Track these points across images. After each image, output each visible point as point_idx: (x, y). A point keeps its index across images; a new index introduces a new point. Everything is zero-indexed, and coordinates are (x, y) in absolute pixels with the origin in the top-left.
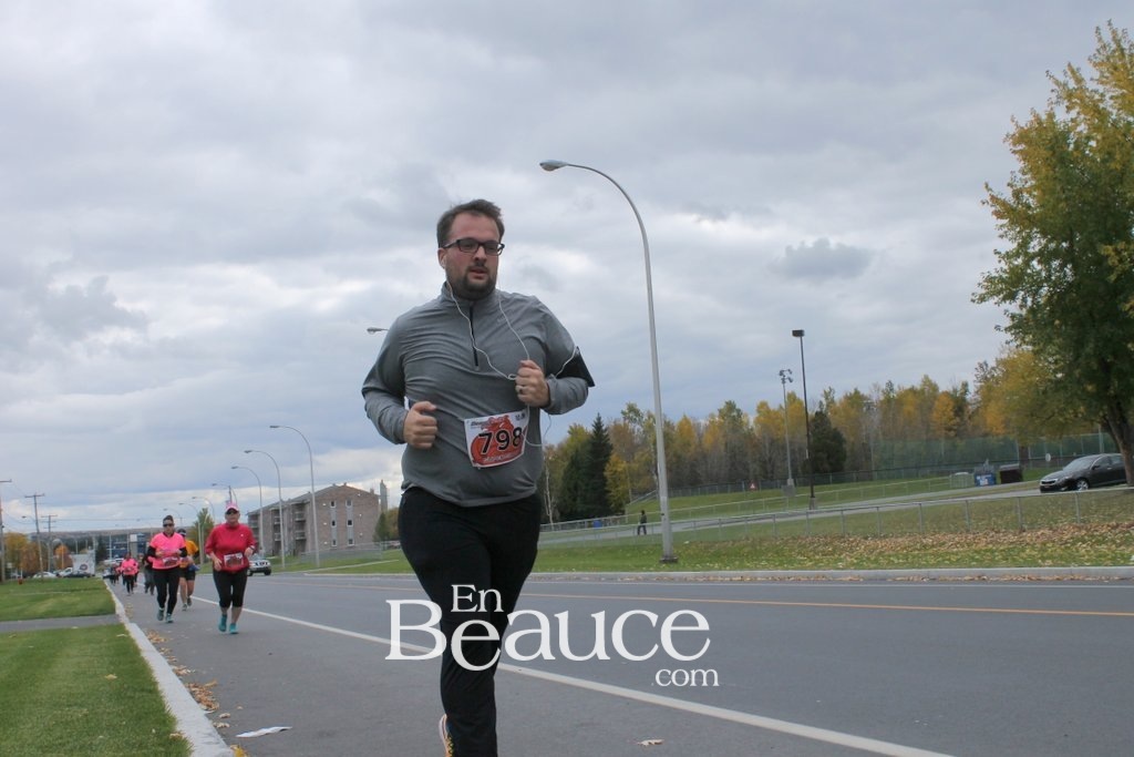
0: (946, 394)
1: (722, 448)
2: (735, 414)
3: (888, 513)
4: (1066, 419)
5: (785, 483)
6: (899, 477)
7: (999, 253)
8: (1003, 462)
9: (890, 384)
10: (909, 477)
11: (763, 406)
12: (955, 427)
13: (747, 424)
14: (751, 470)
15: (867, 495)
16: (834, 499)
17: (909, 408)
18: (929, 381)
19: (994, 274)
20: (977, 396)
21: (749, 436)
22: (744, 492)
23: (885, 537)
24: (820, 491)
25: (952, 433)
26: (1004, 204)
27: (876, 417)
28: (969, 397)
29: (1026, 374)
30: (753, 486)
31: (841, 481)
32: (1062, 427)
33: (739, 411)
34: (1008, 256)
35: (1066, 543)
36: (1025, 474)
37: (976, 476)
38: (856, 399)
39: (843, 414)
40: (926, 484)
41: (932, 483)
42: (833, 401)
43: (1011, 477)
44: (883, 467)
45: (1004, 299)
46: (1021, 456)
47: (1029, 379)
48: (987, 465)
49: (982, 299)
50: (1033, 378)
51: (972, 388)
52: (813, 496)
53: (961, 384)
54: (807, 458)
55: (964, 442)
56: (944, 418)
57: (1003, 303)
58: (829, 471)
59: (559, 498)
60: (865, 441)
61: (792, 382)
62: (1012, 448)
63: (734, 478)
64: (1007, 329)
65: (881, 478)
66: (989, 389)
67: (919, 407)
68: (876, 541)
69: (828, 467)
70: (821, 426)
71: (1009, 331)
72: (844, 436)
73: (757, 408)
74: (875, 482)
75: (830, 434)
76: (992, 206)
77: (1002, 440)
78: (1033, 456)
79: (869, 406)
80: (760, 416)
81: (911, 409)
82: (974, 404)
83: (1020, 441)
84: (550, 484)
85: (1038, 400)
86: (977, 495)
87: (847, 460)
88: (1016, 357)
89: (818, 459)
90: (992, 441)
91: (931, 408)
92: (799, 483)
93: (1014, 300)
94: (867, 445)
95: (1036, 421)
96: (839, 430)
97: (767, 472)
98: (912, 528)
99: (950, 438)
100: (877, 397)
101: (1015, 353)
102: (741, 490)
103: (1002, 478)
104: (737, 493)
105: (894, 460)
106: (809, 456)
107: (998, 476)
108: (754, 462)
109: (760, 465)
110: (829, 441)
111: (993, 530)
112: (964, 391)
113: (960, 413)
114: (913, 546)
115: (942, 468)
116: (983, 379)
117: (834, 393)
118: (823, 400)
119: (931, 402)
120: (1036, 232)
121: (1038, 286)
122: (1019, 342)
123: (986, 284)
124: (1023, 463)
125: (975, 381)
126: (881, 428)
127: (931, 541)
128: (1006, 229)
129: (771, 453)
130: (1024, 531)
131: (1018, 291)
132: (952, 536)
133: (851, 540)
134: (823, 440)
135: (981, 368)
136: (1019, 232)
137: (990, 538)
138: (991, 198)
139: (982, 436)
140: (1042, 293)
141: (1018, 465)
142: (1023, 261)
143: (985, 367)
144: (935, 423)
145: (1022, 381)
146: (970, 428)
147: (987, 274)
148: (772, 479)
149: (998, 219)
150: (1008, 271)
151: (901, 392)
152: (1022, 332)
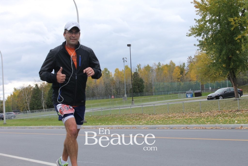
0: (178, 67)
1: (103, 84)
2: (107, 72)
3: (157, 106)
4: (216, 76)
5: (124, 96)
6: (162, 94)
7: (196, 20)
8: (196, 90)
9: (159, 63)
10: (165, 94)
11: (117, 70)
12: (180, 78)
13: (111, 76)
14: (113, 92)
15: (151, 100)
16: (140, 102)
18: (172, 62)
19: (194, 27)
20: (188, 68)
21: (112, 80)
22: (110, 99)
23: (156, 114)
24: (135, 99)
25: (179, 80)
26: (198, 3)
27: (155, 74)
28: (185, 68)
29: (204, 61)
30: (113, 97)
31: (143, 96)
32: (215, 78)
33: (109, 71)
34: (199, 21)
35: (215, 116)
36: (203, 94)
37: (187, 94)
38: (148, 68)
39: (143, 73)
40: (170, 97)
41: (172, 96)
42: (140, 69)
43: (198, 95)
44: (157, 91)
45: (197, 35)
46: (201, 88)
48: (190, 91)
49: (190, 35)
50: (206, 62)
51: (186, 65)
52: (133, 100)
53: (183, 64)
54: (131, 87)
55: (183, 83)
56: (177, 75)
57: (197, 37)
58: (138, 92)
59: (47, 100)
60: (151, 82)
61: (126, 62)
62: (199, 85)
63: (107, 94)
64: (198, 45)
65: (156, 95)
66: (192, 65)
67: (169, 71)
68: (153, 116)
69: (138, 91)
70: (136, 77)
71: (199, 46)
72: (144, 80)
73: (115, 71)
74: (153, 96)
75: (139, 80)
76: (194, 4)
77: (195, 83)
78: (205, 88)
79: (152, 71)
80: (116, 73)
81: (166, 72)
82: (187, 70)
83: (201, 83)
84: (44, 96)
85: (207, 69)
86: (187, 101)
87: (145, 88)
88: (201, 55)
89: (135, 88)
90: (193, 83)
91: (172, 71)
92: (128, 96)
93: (200, 36)
94: (151, 83)
95: (206, 76)
96: (142, 78)
97: (118, 92)
98: (165, 111)
99: (179, 82)
100: (155, 67)
101: (200, 54)
102: (109, 98)
103: (195, 95)
104: (107, 99)
105: (160, 89)
106: (132, 87)
107: (194, 94)
108: (114, 89)
109: (115, 90)
110: (139, 82)
111: (191, 112)
112: (184, 66)
113: (182, 73)
114: (165, 117)
115: (175, 92)
116: (190, 62)
117: (141, 66)
118: (137, 68)
119: (173, 69)
120: (208, 13)
121: (208, 31)
122: (201, 50)
123: (191, 30)
124: (202, 90)
125: (187, 63)
126: (156, 78)
127: (171, 115)
128: (198, 12)
129: (119, 86)
130: (201, 112)
131: (202, 33)
132: (178, 114)
133: (145, 115)
134: (136, 81)
135: (189, 58)
136: (203, 13)
137: (191, 115)
138: (194, 1)
139: (189, 81)
140: (209, 34)
141: (200, 91)
142: (204, 23)
143: (191, 58)
144: (174, 76)
145: (202, 63)
146: (185, 78)
147: (192, 27)
148: (119, 94)
149: (196, 8)
150: (199, 26)
151: (163, 66)
152: (203, 46)
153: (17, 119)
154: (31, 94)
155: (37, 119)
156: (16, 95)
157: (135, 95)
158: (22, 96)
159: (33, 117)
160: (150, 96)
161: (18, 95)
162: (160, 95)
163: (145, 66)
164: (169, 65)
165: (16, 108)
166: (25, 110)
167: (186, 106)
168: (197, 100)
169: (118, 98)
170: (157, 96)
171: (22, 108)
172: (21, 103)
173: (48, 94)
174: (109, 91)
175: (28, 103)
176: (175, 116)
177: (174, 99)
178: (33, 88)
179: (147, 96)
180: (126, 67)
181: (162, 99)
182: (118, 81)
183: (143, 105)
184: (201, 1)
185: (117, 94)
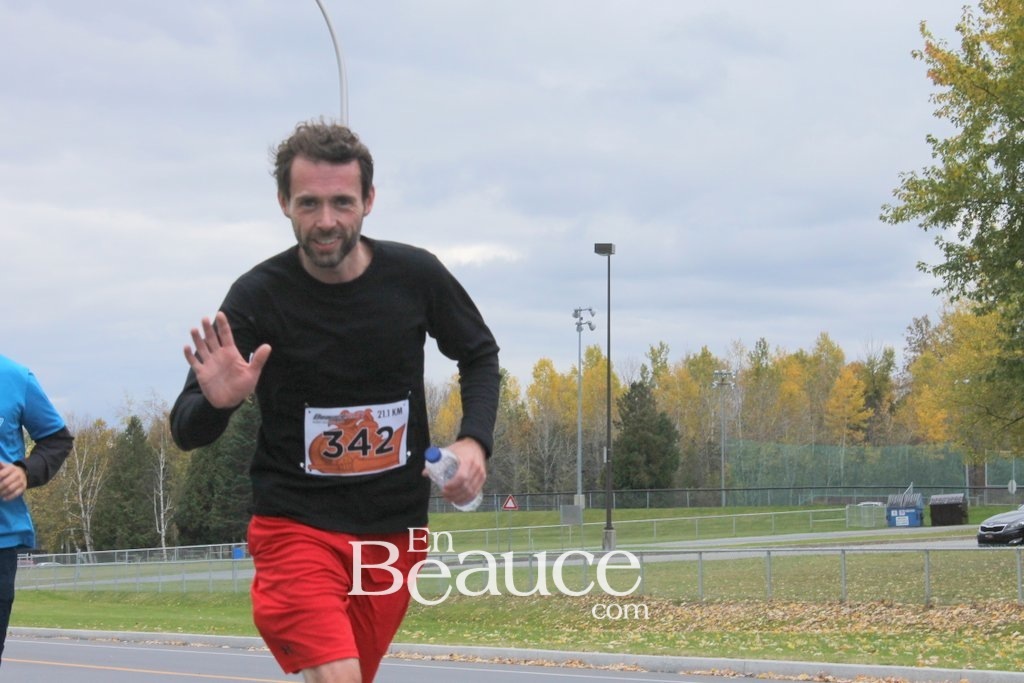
0: (857, 368)
3: (723, 563)
5: (571, 502)
6: (764, 504)
7: (935, 141)
8: (936, 489)
9: (762, 345)
10: (780, 503)
11: (544, 365)
12: (865, 426)
13: (515, 397)
14: (517, 476)
15: (705, 530)
16: (651, 534)
17: (791, 386)
18: (830, 344)
19: (921, 177)
20: (907, 375)
21: (519, 417)
22: (495, 514)
23: (709, 603)
24: (622, 519)
25: (860, 435)
26: (947, 59)
27: (737, 402)
28: (893, 375)
29: (984, 343)
30: (510, 504)
31: (667, 505)
34: (948, 148)
35: (995, 630)
36: (970, 512)
37: (890, 509)
38: (702, 366)
39: (678, 389)
40: (805, 517)
41: (816, 516)
42: (664, 367)
43: (948, 515)
44: (740, 485)
45: (935, 220)
46: (973, 482)
47: (987, 353)
48: (910, 495)
49: (899, 217)
51: (900, 359)
52: (609, 527)
53: (882, 352)
54: (605, 461)
55: (879, 452)
56: (848, 408)
57: (933, 225)
58: (647, 484)
59: (180, 503)
60: (713, 439)
61: (592, 329)
62: (960, 467)
64: (937, 270)
65: (734, 503)
66: (928, 365)
67: (807, 386)
68: (693, 609)
69: (647, 478)
70: (640, 408)
71: (940, 273)
72: (677, 428)
73: (533, 370)
74: (721, 508)
75: (654, 423)
76: (928, 62)
77: (941, 452)
78: (991, 483)
79: (723, 380)
80: (538, 383)
81: (794, 388)
82: (902, 388)
84: (167, 478)
85: (999, 389)
86: (882, 543)
87: (680, 468)
89: (630, 463)
90: (926, 452)
91: (828, 390)
92: (594, 503)
93: (952, 222)
94: (715, 445)
95: (994, 424)
96: (668, 417)
97: (542, 481)
98: (755, 590)
99: (854, 442)
100: (738, 363)
102: (493, 509)
103: (932, 515)
104: (487, 514)
105: (760, 475)
106: (608, 459)
107: (927, 511)
108: (522, 462)
109: (531, 468)
110: (651, 435)
111: (883, 602)
112: (886, 364)
113: (877, 402)
114: (750, 621)
115: (837, 492)
116: (919, 346)
117: (667, 353)
118: (648, 363)
119: (830, 379)
120: (996, 112)
121: (993, 202)
122: (954, 293)
123: (906, 191)
124: (975, 493)
125: (906, 349)
126: (743, 418)
127: (781, 613)
128: (947, 103)
129: (552, 447)
130: (932, 607)
131: (960, 207)
132: (816, 608)
133: (654, 604)
134: (640, 431)
135: (918, 326)
136: (969, 109)
137: (877, 614)
138: (927, 49)
139: (910, 443)
140: (998, 213)
141: (962, 495)
142: (971, 157)
143: (924, 326)
144: (832, 415)
145: (976, 355)
146: (890, 428)
147: (910, 176)
148: (550, 492)
149: (935, 84)
150: (944, 173)
151: (781, 359)
152: (961, 276)
153: (24, 588)
154: (104, 468)
155: (123, 596)
157: (631, 497)
159: (100, 584)
160: (704, 509)
162: (756, 505)
163: (688, 358)
164: (810, 354)
166: (69, 548)
167: (863, 572)
168: (932, 540)
169: (539, 513)
171: (52, 537)
172: (48, 510)
173: (188, 470)
174: (500, 473)
175: (86, 511)
176: (801, 620)
177: (823, 531)
178: (116, 436)
179: (691, 506)
180: (590, 353)
181: (761, 527)
182: (547, 426)
183: (647, 553)
184: (964, 50)
185: (538, 489)
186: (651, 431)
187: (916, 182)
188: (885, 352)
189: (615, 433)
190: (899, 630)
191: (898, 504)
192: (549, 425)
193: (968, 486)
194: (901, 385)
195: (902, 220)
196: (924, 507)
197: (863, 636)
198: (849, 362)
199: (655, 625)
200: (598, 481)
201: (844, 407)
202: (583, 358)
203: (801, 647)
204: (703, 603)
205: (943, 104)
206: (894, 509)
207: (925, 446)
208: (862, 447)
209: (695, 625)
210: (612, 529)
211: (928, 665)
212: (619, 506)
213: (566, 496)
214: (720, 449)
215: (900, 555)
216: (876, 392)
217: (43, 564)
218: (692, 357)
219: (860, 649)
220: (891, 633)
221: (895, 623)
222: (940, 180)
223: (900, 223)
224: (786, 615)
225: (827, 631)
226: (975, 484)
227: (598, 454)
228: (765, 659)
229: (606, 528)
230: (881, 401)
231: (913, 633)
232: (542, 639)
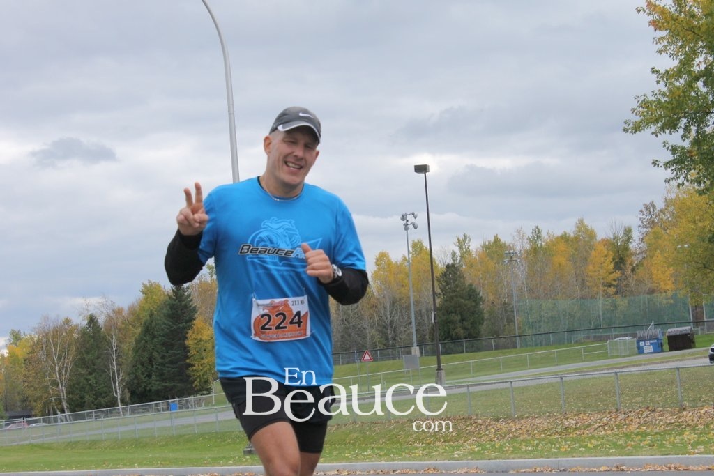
0: (606, 242)
3: (525, 389)
5: (409, 353)
6: (548, 344)
7: (658, 72)
8: (672, 324)
9: (537, 231)
10: (560, 343)
11: (383, 257)
12: (615, 283)
14: (369, 337)
15: (508, 366)
16: (469, 371)
17: (560, 259)
18: (585, 226)
19: (651, 98)
20: (642, 245)
22: (357, 365)
23: (520, 418)
24: (448, 362)
25: (612, 290)
26: (663, 11)
27: (521, 271)
28: (632, 246)
29: (698, 218)
30: (367, 357)
31: (478, 350)
34: (668, 76)
36: (697, 339)
37: (639, 341)
38: (495, 249)
39: (479, 266)
40: (579, 351)
41: (586, 350)
42: (468, 252)
43: (681, 343)
44: (530, 332)
45: (663, 129)
46: (694, 317)
47: (700, 224)
48: (652, 329)
49: (637, 128)
50: (707, 223)
51: (636, 235)
52: (439, 368)
53: (623, 230)
54: (433, 321)
55: (626, 301)
56: (602, 272)
57: (662, 133)
58: (462, 336)
59: (129, 374)
60: (506, 300)
61: (415, 228)
62: (685, 308)
63: (348, 346)
64: (667, 165)
65: (526, 345)
66: (657, 236)
67: (571, 258)
68: (508, 423)
69: (462, 331)
70: (454, 282)
71: (669, 167)
72: (481, 294)
74: (517, 350)
75: (465, 291)
76: (649, 14)
77: (672, 298)
78: (710, 317)
79: (511, 257)
80: (379, 270)
81: (562, 260)
82: (639, 254)
83: (692, 298)
84: (118, 357)
85: (711, 249)
86: (637, 366)
87: (485, 323)
88: (685, 196)
89: (449, 322)
90: (661, 299)
91: (586, 260)
92: (426, 352)
93: (675, 129)
94: (509, 305)
95: (710, 275)
96: (473, 287)
97: (387, 339)
98: (552, 407)
99: (608, 296)
100: (521, 246)
101: (684, 192)
102: (354, 361)
103: (669, 344)
104: (350, 366)
105: (542, 324)
106: (435, 319)
107: (665, 342)
108: (372, 327)
109: (379, 331)
110: (463, 301)
111: (648, 408)
112: (626, 238)
113: (622, 265)
114: (552, 429)
115: (599, 332)
116: (649, 224)
117: (469, 241)
118: (457, 249)
119: (587, 252)
120: (701, 47)
121: (704, 112)
122: (680, 181)
123: (641, 109)
124: (697, 325)
125: (639, 226)
126: (527, 284)
127: (574, 422)
128: (666, 43)
129: (393, 315)
130: (684, 409)
131: (680, 118)
132: (599, 416)
133: (480, 421)
134: (455, 298)
135: (647, 210)
136: (681, 47)
137: (644, 418)
138: (648, 5)
139: (648, 293)
140: (708, 120)
141: (690, 327)
142: (686, 81)
143: (651, 209)
144: (591, 277)
145: (693, 226)
146: (633, 283)
147: (643, 98)
148: (394, 347)
149: (656, 30)
150: (668, 94)
151: (551, 240)
152: (684, 168)
154: (73, 352)
155: (93, 444)
156: (21, 357)
157: (452, 346)
158: (38, 361)
160: (506, 350)
161: (27, 356)
162: (541, 345)
163: (485, 244)
164: (572, 235)
165: (19, 404)
166: (51, 411)
167: (629, 387)
168: (673, 361)
169: (387, 362)
170: (529, 348)
171: (39, 405)
172: (35, 385)
173: (133, 349)
174: (356, 336)
175: (62, 384)
176: (589, 425)
177: (592, 361)
178: (80, 329)
179: (496, 349)
180: (415, 245)
181: (546, 361)
182: (388, 300)
183: (472, 385)
184: (675, 4)
185: (385, 345)
186: (462, 298)
187: (648, 102)
188: (625, 229)
189: (438, 301)
190: (662, 428)
191: (644, 337)
192: (390, 299)
193: (692, 320)
194: (638, 252)
195: (640, 131)
196: (662, 338)
197: (637, 434)
198: (600, 239)
199: (481, 437)
200: (427, 337)
201: (599, 271)
202: (411, 249)
203: (597, 446)
204: (516, 418)
205: (663, 44)
206: (642, 341)
207: (659, 295)
208: (614, 299)
209: (511, 435)
210: (442, 369)
211: (698, 453)
212: (445, 353)
213: (406, 349)
214: (513, 307)
215: (654, 373)
216: (621, 259)
217: (34, 425)
218: (487, 243)
219: (642, 445)
220: (657, 430)
221: (659, 423)
222: (665, 99)
223: (638, 132)
224: (578, 423)
225: (609, 432)
226: (697, 319)
227: (426, 316)
228: (573, 457)
229: (437, 370)
230: (625, 265)
231: (673, 429)
232: (404, 454)
